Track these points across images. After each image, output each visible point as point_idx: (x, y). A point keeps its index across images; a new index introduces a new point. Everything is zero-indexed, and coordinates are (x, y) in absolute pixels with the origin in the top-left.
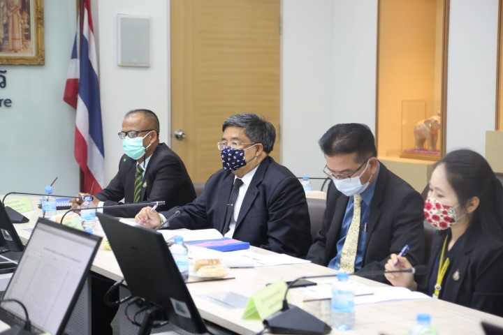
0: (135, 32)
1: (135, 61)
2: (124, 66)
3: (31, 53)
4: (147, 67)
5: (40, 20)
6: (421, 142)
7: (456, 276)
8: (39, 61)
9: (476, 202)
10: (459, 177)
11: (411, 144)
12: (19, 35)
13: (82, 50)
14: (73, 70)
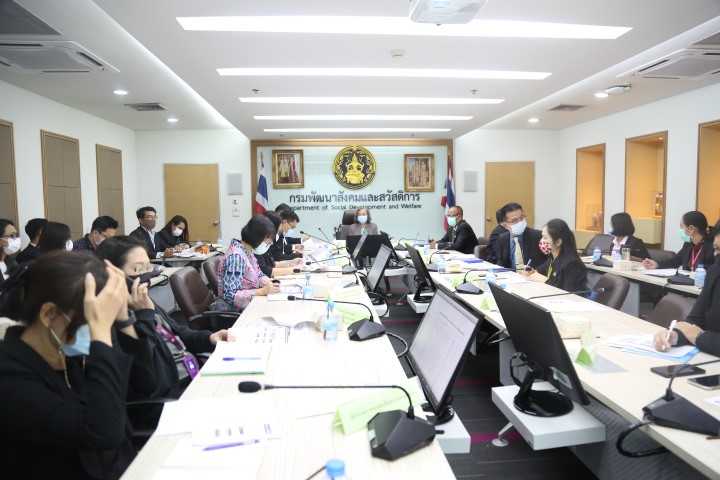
0: (470, 177)
1: (470, 189)
2: (466, 191)
3: (429, 187)
4: (475, 191)
5: (433, 174)
6: (596, 223)
7: (555, 274)
8: (432, 190)
9: (560, 241)
10: (553, 230)
11: (591, 224)
12: (425, 180)
13: (448, 185)
14: (445, 193)
